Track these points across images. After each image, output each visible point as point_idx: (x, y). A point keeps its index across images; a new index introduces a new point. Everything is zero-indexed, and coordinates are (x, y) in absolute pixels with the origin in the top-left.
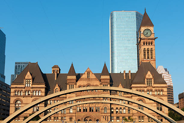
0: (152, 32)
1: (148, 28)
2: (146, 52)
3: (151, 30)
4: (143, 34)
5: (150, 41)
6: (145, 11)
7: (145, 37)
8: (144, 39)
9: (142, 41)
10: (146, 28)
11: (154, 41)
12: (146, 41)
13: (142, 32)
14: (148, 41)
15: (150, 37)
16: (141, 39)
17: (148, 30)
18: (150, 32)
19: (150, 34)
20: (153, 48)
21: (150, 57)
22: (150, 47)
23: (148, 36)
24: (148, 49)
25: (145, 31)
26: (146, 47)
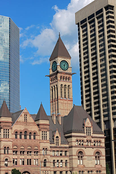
0: (69, 65)
1: (65, 60)
2: (63, 89)
3: (68, 63)
4: (60, 65)
5: (68, 76)
6: (59, 37)
7: (62, 70)
8: (61, 73)
9: (59, 75)
10: (63, 59)
11: (71, 76)
12: (63, 75)
13: (58, 64)
14: (65, 76)
15: (67, 71)
16: (58, 72)
17: (65, 62)
18: (67, 65)
19: (67, 67)
20: (71, 86)
21: (67, 96)
22: (67, 84)
23: (65, 69)
24: (65, 85)
25: (62, 63)
26: (64, 83)
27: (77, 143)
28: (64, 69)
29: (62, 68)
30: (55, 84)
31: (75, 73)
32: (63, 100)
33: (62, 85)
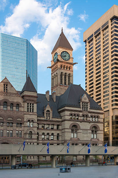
0: (71, 56)
1: (67, 51)
2: (63, 77)
3: (70, 54)
4: (61, 55)
5: (69, 65)
6: (62, 32)
7: (62, 60)
10: (65, 50)
11: (72, 66)
12: (63, 64)
13: (59, 54)
14: (66, 65)
15: (68, 61)
17: (66, 53)
18: (69, 56)
19: (69, 58)
20: (71, 74)
21: (67, 83)
22: (68, 72)
23: (66, 59)
24: (66, 73)
25: (63, 53)
26: (64, 72)
29: (63, 58)
30: (55, 73)
32: (63, 86)
33: (62, 73)
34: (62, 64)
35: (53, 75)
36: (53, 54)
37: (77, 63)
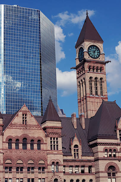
0: (101, 51)
1: (95, 44)
2: (93, 83)
3: (100, 48)
4: (88, 52)
5: (99, 65)
7: (91, 58)
8: (90, 62)
9: (86, 65)
10: (92, 44)
11: (104, 66)
12: (92, 65)
13: (86, 50)
14: (96, 65)
15: (98, 59)
16: (85, 61)
17: (95, 48)
18: (98, 51)
19: (98, 54)
20: (104, 78)
21: (99, 93)
22: (99, 76)
23: (95, 57)
24: (96, 78)
25: (90, 48)
26: (94, 76)
27: (106, 153)
28: (93, 56)
29: (91, 55)
30: (82, 78)
31: (109, 61)
32: (93, 98)
33: (91, 78)
34: (90, 64)
35: (79, 80)
36: (77, 49)
37: (110, 62)
